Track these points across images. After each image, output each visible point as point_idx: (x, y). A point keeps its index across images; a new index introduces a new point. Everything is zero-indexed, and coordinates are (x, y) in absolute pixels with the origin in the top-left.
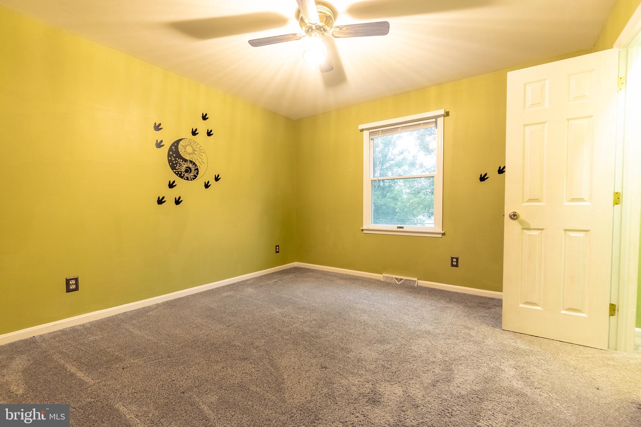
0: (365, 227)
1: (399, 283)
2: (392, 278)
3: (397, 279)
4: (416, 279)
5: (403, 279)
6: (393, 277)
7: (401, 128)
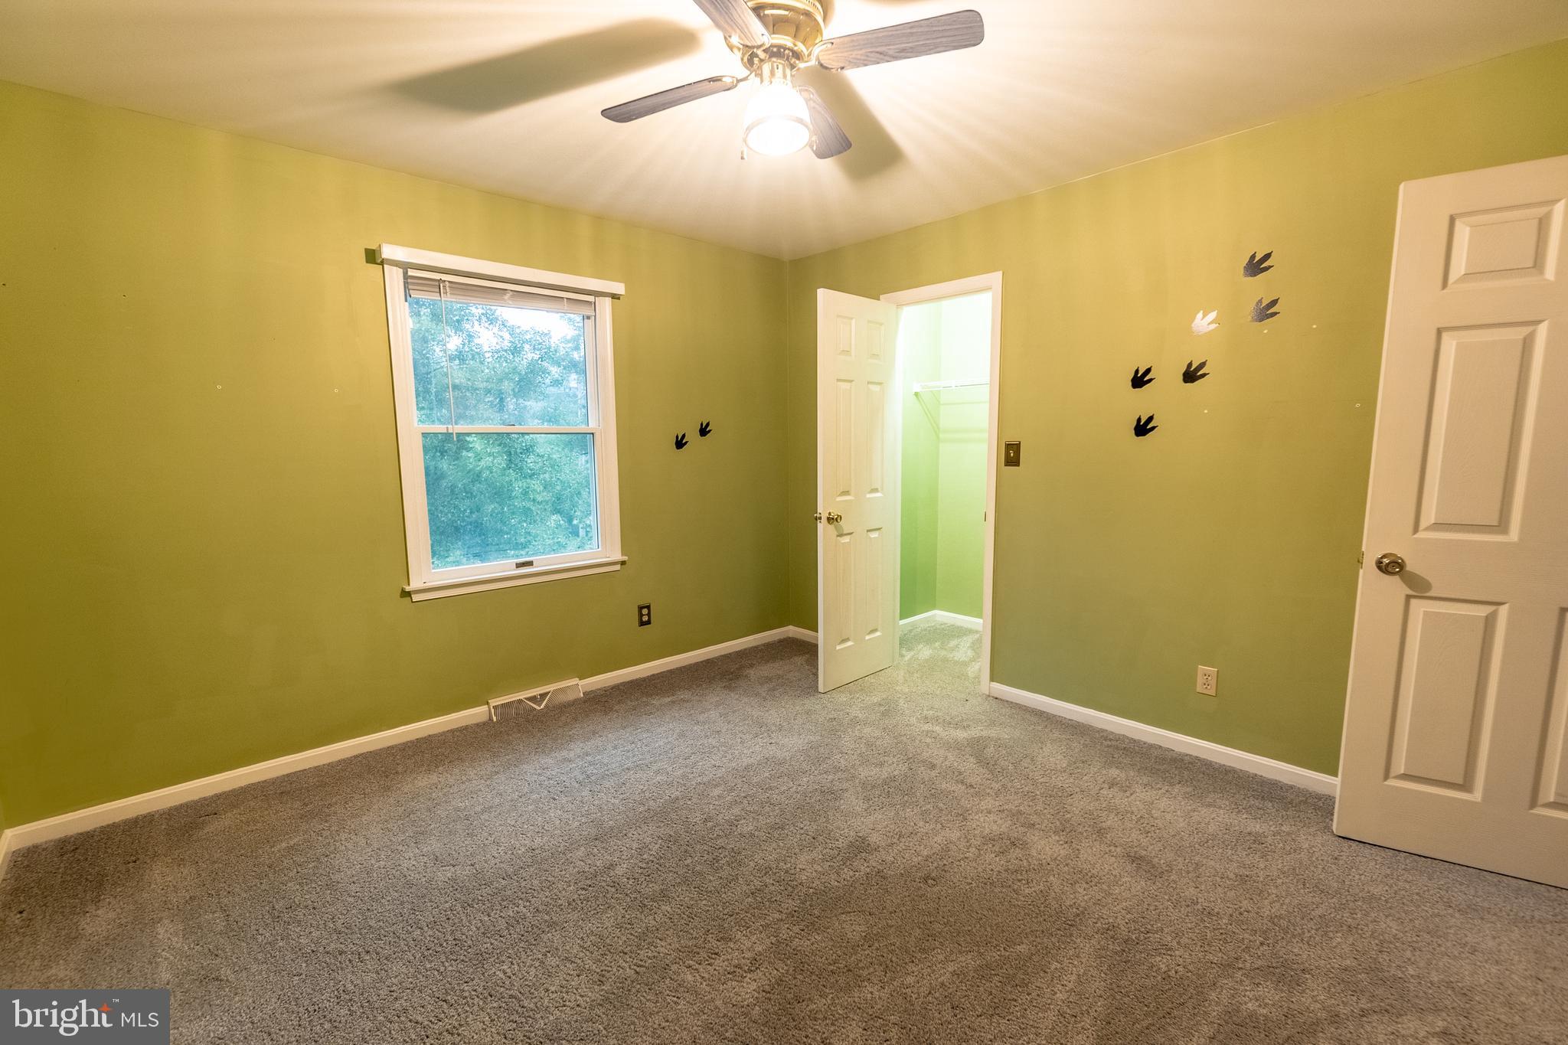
0: (415, 584)
1: (542, 707)
2: (520, 701)
3: (532, 699)
4: (575, 681)
5: (548, 693)
6: (521, 698)
7: (511, 293)
